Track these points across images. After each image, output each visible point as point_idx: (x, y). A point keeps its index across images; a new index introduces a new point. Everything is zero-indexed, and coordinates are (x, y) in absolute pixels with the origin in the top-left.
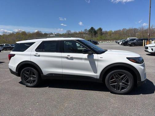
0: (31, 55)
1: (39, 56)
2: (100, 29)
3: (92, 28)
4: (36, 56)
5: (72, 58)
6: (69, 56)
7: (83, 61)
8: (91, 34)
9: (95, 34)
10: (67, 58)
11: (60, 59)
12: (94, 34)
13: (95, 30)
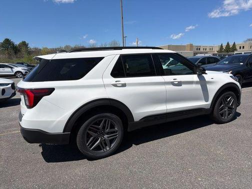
0: (104, 86)
1: (124, 85)
2: (24, 44)
3: (7, 41)
4: (115, 85)
5: (180, 84)
6: (175, 79)
7: (194, 86)
8: (7, 52)
9: (16, 53)
10: (173, 84)
11: (163, 88)
12: (13, 52)
13: (13, 45)
